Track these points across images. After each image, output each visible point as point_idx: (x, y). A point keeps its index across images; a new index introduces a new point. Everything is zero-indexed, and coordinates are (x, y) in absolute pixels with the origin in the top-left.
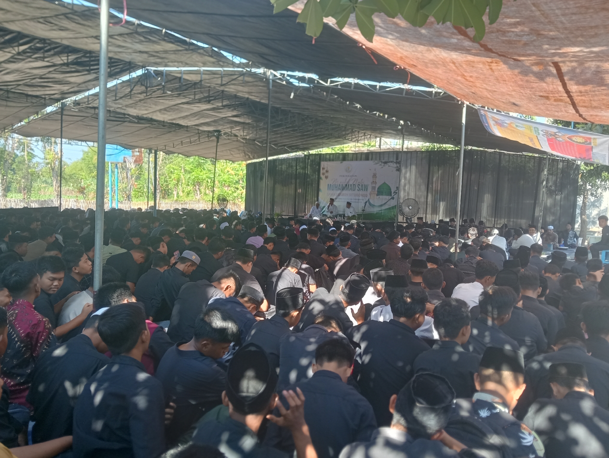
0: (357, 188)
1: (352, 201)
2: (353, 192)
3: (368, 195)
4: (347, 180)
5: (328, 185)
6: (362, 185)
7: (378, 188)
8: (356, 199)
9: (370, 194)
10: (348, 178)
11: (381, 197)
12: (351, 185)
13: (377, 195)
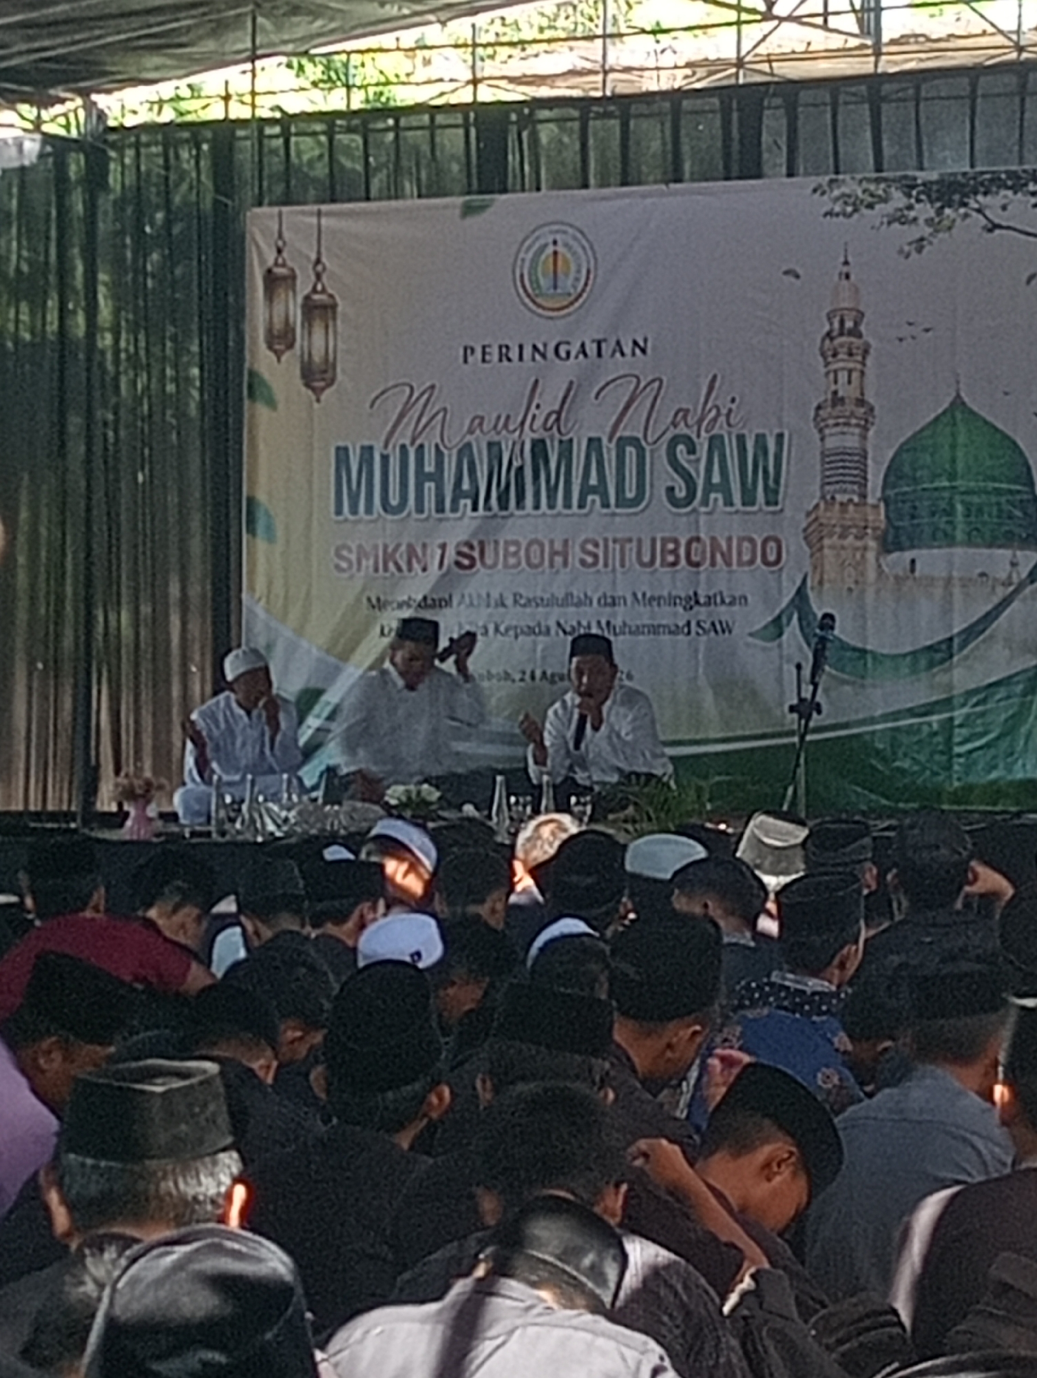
0: (663, 476)
1: (620, 616)
2: (624, 523)
3: (794, 545)
4: (550, 400)
5: (342, 453)
6: (716, 442)
7: (894, 473)
8: (655, 600)
9: (814, 536)
10: (560, 375)
11: (930, 559)
12: (594, 443)
13: (891, 542)
